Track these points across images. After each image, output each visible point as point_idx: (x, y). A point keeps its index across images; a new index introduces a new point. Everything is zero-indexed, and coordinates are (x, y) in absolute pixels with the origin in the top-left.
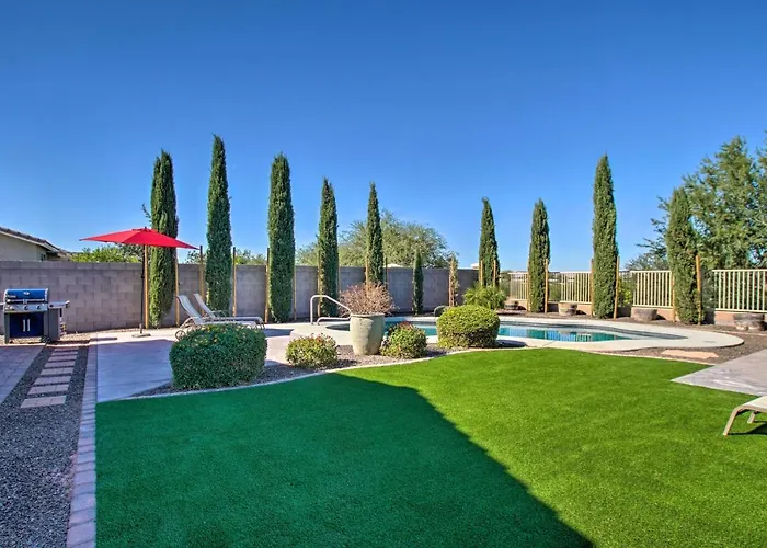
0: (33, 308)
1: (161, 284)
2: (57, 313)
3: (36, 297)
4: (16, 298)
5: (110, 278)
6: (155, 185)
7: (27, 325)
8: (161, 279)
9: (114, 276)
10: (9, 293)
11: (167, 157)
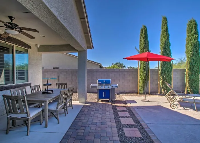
0: (107, 87)
1: (145, 77)
2: (113, 89)
3: (108, 83)
4: (101, 83)
5: (125, 74)
6: (141, 38)
7: (104, 94)
8: (145, 75)
9: (126, 73)
10: (99, 81)
11: (145, 27)
